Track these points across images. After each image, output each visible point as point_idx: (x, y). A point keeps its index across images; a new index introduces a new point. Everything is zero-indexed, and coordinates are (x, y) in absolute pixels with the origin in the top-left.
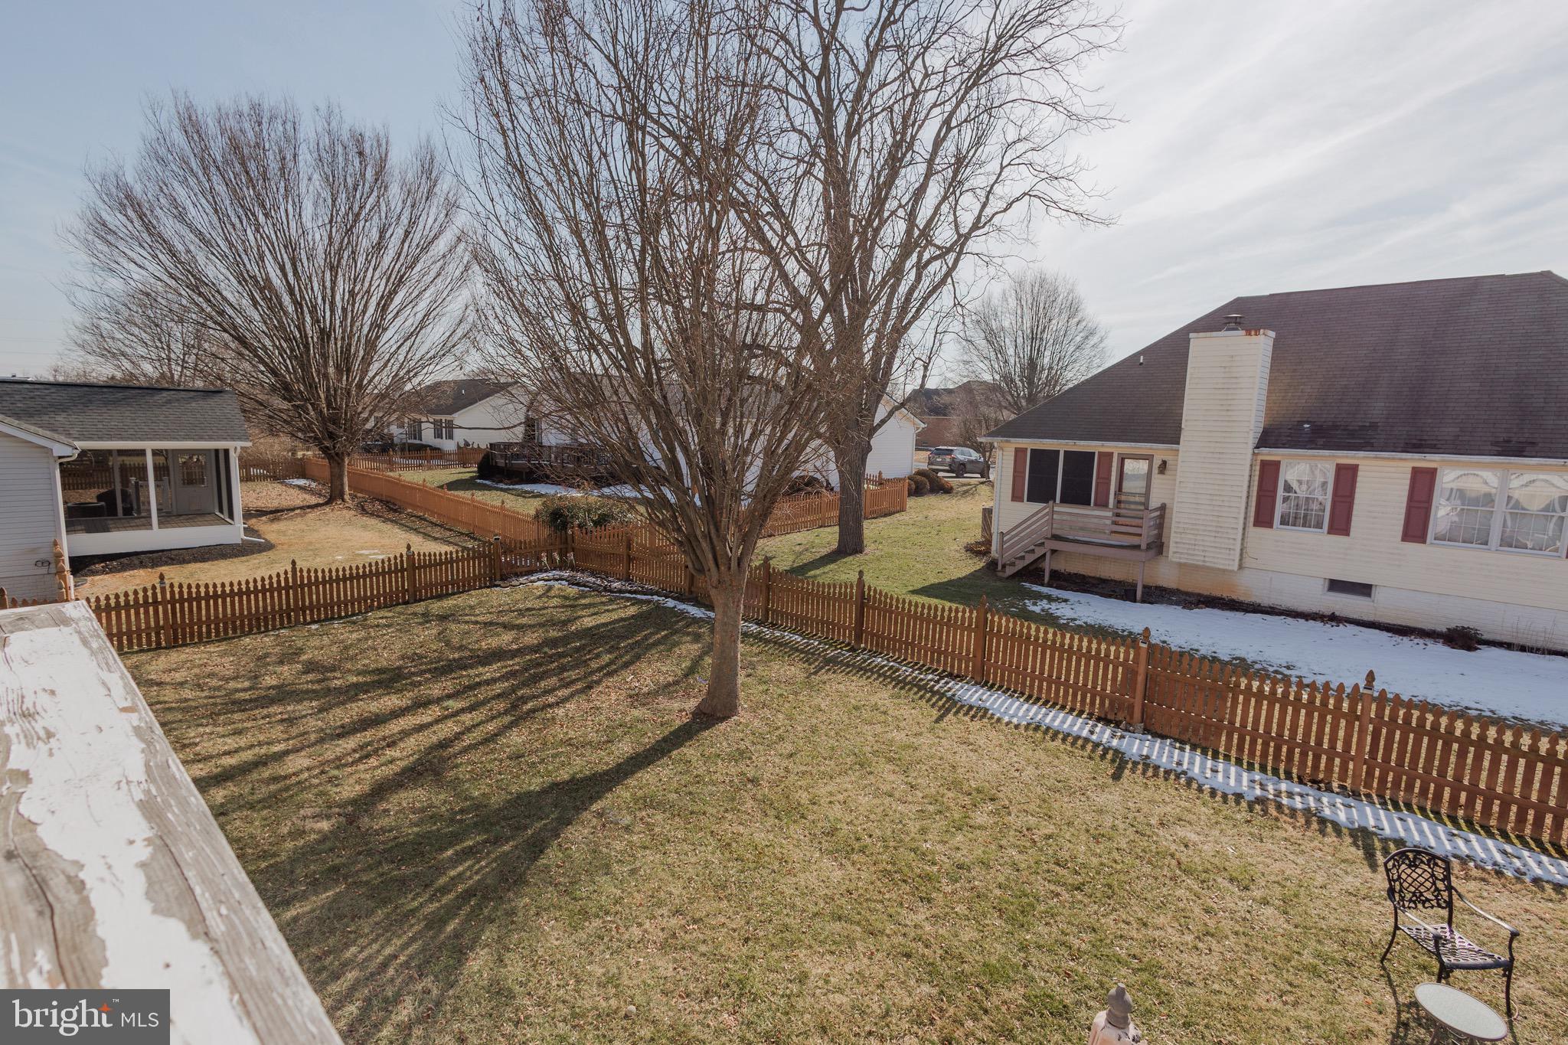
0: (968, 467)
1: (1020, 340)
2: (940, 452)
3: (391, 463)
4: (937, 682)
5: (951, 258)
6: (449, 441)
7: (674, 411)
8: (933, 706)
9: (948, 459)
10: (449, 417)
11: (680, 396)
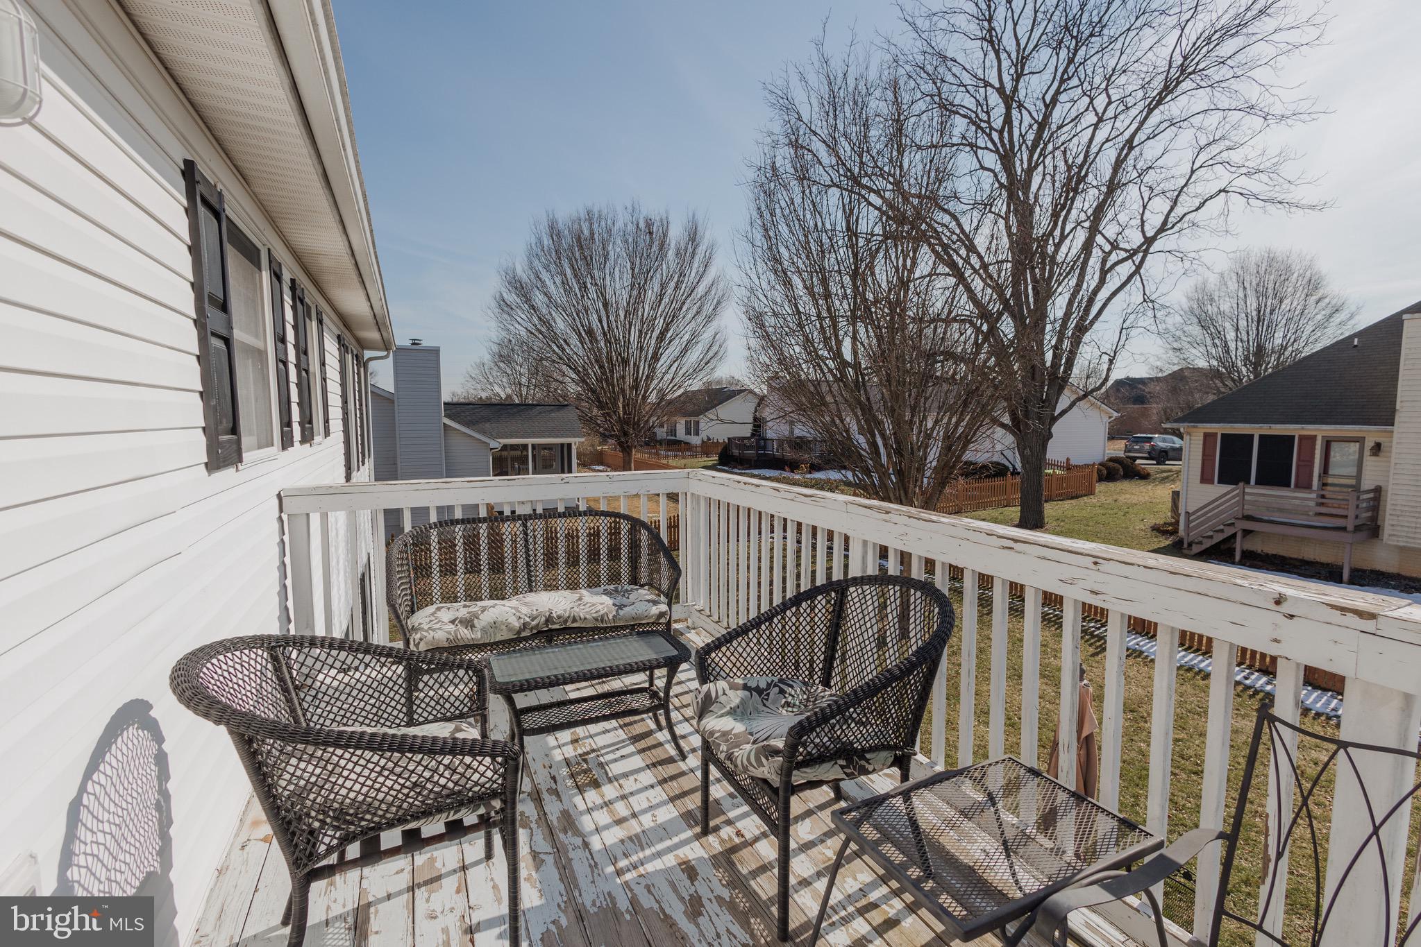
0: (1171, 454)
1: (1242, 323)
2: (1138, 440)
3: (657, 454)
4: (1099, 629)
5: (1138, 258)
6: (696, 437)
7: (875, 407)
8: (1091, 645)
9: (1147, 446)
10: (696, 419)
11: (879, 396)
